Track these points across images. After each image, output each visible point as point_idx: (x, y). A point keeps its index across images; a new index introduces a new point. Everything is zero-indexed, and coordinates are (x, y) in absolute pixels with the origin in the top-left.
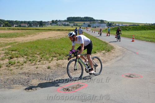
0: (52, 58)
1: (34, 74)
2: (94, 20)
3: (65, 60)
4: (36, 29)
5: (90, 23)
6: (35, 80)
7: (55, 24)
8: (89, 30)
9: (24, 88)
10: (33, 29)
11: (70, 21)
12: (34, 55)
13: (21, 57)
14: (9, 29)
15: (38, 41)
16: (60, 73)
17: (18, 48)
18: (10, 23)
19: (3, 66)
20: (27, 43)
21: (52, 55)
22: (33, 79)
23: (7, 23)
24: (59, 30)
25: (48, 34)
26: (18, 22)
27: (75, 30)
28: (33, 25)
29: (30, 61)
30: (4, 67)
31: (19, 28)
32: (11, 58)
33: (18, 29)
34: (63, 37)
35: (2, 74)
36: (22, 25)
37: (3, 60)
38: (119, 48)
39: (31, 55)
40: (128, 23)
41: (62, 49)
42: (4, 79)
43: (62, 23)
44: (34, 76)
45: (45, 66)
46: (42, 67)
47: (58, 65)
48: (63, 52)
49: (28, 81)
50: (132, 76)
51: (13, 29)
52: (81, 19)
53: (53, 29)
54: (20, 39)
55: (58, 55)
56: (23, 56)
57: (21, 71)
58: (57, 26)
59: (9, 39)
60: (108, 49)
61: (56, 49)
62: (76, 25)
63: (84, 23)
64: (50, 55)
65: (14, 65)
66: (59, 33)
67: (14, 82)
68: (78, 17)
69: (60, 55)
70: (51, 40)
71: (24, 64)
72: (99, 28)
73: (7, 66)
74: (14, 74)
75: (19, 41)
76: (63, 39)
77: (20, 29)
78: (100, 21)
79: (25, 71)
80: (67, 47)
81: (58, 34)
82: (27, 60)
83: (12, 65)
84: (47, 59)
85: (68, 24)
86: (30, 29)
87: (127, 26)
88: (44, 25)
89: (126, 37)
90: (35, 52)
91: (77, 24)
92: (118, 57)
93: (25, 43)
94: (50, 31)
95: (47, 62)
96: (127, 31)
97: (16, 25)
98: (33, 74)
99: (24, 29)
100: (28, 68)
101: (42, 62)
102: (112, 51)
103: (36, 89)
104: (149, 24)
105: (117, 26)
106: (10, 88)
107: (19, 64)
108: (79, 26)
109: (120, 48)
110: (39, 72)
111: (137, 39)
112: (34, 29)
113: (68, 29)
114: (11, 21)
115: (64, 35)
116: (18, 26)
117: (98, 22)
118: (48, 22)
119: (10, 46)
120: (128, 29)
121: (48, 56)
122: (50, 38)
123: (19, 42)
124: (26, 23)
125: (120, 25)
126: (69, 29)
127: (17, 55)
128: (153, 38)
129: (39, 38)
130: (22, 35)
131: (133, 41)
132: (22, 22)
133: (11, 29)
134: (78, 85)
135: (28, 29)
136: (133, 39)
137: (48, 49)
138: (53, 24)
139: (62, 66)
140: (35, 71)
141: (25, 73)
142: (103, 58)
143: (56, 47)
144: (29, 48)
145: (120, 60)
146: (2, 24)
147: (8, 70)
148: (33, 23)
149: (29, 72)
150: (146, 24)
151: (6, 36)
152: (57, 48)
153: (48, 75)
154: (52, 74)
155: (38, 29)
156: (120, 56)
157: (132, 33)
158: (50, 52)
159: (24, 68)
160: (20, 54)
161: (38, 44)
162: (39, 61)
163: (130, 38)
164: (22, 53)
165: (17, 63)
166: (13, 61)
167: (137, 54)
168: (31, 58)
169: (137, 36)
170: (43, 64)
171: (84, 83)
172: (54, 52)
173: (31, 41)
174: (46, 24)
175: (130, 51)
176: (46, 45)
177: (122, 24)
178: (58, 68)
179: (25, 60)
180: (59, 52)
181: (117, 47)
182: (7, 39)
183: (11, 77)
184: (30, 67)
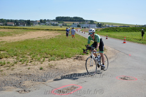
1: (27, 75)
2: (84, 21)
3: (57, 61)
4: (24, 29)
5: (79, 24)
6: (27, 81)
7: (43, 24)
8: (79, 31)
9: (16, 89)
10: (20, 29)
11: (59, 20)
12: (24, 56)
13: (10, 57)
15: (26, 41)
17: (6, 48)
20: (15, 43)
21: (43, 56)
22: (25, 80)
24: (48, 30)
25: (36, 34)
26: (3, 21)
28: (20, 24)
33: (4, 28)
34: (53, 38)
36: (9, 23)
38: (111, 49)
40: (119, 24)
41: (53, 50)
43: (50, 23)
44: (26, 77)
45: (37, 67)
46: (34, 67)
48: (54, 53)
49: (20, 83)
50: (126, 78)
52: (71, 19)
53: (42, 28)
54: (7, 39)
55: (49, 55)
56: (12, 57)
57: (12, 72)
62: (65, 25)
63: (74, 24)
64: (41, 55)
65: (4, 66)
66: (48, 33)
67: (6, 83)
68: (68, 17)
69: (51, 56)
70: (40, 40)
71: (15, 65)
74: (5, 75)
76: (52, 39)
77: (7, 28)
78: (89, 22)
79: (16, 71)
80: (58, 47)
82: (17, 60)
83: (1, 65)
84: (39, 60)
86: (17, 29)
89: (117, 38)
90: (25, 52)
91: (66, 24)
92: (110, 58)
93: (13, 43)
94: (38, 30)
95: (39, 63)
96: (117, 32)
98: (25, 75)
99: (11, 28)
100: (19, 68)
101: (33, 62)
102: (105, 52)
103: (30, 91)
104: (140, 25)
105: (107, 27)
108: (68, 26)
109: (112, 49)
110: (31, 73)
111: (128, 40)
112: (22, 29)
113: (57, 29)
115: (53, 35)
116: (3, 25)
117: (87, 22)
118: (36, 21)
120: (118, 30)
121: (39, 57)
122: (39, 37)
123: (7, 42)
124: (13, 22)
125: (110, 26)
126: (58, 29)
127: (6, 55)
128: (145, 40)
129: (27, 38)
130: (9, 35)
131: (124, 43)
132: (8, 21)
134: (73, 87)
135: (15, 29)
137: (39, 49)
138: (41, 24)
139: (55, 67)
140: (27, 72)
141: (16, 75)
143: (47, 47)
144: (18, 47)
145: (113, 61)
148: (20, 21)
149: (21, 73)
150: (137, 25)
152: (48, 49)
153: (41, 76)
155: (26, 29)
156: (113, 57)
157: (122, 34)
158: (41, 53)
159: (15, 69)
160: (9, 54)
161: (27, 44)
162: (30, 62)
163: (121, 39)
164: (11, 53)
165: (8, 63)
166: (3, 62)
167: (130, 55)
168: (22, 59)
169: (128, 38)
170: (34, 65)
171: (78, 85)
172: (45, 52)
173: (19, 40)
174: (33, 23)
175: (123, 52)
176: (35, 45)
177: (112, 25)
178: (51, 69)
179: (16, 61)
180: (51, 53)
181: (109, 49)
183: (1, 78)
184: (21, 68)
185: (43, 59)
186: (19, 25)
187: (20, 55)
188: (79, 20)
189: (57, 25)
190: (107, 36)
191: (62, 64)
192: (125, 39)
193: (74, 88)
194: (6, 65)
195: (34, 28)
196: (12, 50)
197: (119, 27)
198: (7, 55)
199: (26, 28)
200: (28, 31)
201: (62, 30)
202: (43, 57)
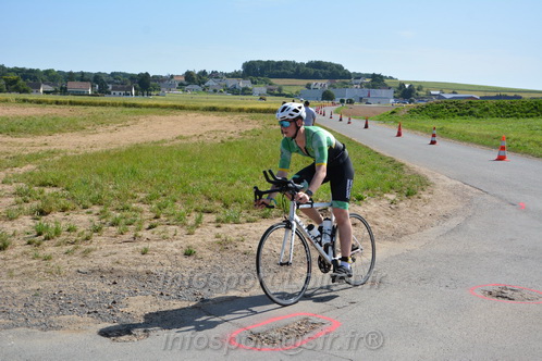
0: (197, 215)
1: (136, 276)
2: (347, 75)
3: (247, 226)
4: (125, 105)
5: (330, 86)
6: (139, 296)
7: (197, 87)
8: (328, 114)
10: (114, 105)
11: (256, 75)
12: (127, 204)
13: (79, 208)
14: (24, 101)
15: (136, 151)
17: (64, 174)
18: (24, 77)
19: (15, 240)
20: (95, 156)
21: (196, 205)
22: (131, 294)
23: (13, 76)
24: (213, 109)
25: (172, 123)
26: (54, 77)
28: (113, 89)
30: (18, 247)
31: (61, 98)
32: (42, 213)
33: (57, 103)
34: (231, 138)
35: (15, 273)
36: (72, 86)
37: (11, 219)
38: (449, 182)
39: (115, 203)
40: (480, 87)
41: (232, 184)
42: (22, 291)
43: (223, 83)
44: (134, 281)
45: (173, 247)
46: (165, 248)
48: (237, 196)
49: (114, 302)
50: (509, 293)
51: (39, 102)
52: (298, 70)
53: (192, 104)
54: (68, 142)
55: (217, 204)
56: (85, 208)
57: (85, 264)
59: (25, 140)
60: (409, 187)
61: (209, 183)
62: (276, 92)
63: (308, 86)
64: (187, 203)
65: (58, 240)
66: (215, 123)
67: (62, 303)
68: (287, 63)
69: (226, 206)
70: (187, 145)
71: (96, 238)
72: (364, 105)
73: (29, 243)
74: (59, 272)
75: (63, 148)
76: (230, 145)
77: (65, 103)
78: (368, 80)
79: (99, 261)
80: (251, 174)
81: (209, 123)
82: (104, 221)
83: (47, 238)
84: (180, 221)
85: (245, 89)
86: (103, 105)
87: (472, 98)
88: (155, 90)
89: (472, 142)
90: (131, 192)
91: (280, 90)
92: (446, 217)
93: (86, 156)
94: (178, 112)
95: (181, 231)
96: (474, 120)
97: (50, 88)
98: (132, 275)
99: (80, 104)
100: (110, 250)
101: (160, 229)
102: (425, 195)
103: (147, 335)
105: (435, 99)
106: (47, 327)
107: (73, 236)
108: (287, 96)
109: (454, 182)
110: (152, 269)
111: (515, 150)
112: (120, 105)
113: (246, 107)
114: (31, 71)
115: (233, 128)
116: (54, 92)
117: (361, 81)
118: (172, 76)
119: (30, 167)
120: (477, 110)
121: (180, 208)
122: (180, 137)
123: (65, 152)
124: (88, 80)
125: (448, 96)
126: (251, 106)
127: (62, 202)
129: (140, 138)
130: (73, 127)
131: (501, 158)
132: (70, 76)
133: (30, 102)
134: (305, 321)
135: (95, 105)
136: (502, 149)
137: (181, 182)
138: (189, 87)
139: (239, 248)
140: (137, 265)
141: (100, 273)
142: (389, 221)
143: (209, 174)
144: (105, 174)
145: (458, 228)
147: (36, 257)
148: (111, 79)
149: (116, 267)
151: (12, 128)
152: (213, 179)
155: (134, 105)
156: (456, 213)
157: (494, 126)
158: (187, 194)
159: (95, 253)
160: (73, 198)
161: (139, 161)
162: (150, 228)
163: (488, 146)
164: (81, 193)
165: (68, 230)
166: (52, 225)
167: (523, 207)
168: (118, 214)
169: (514, 140)
170: (164, 238)
171: (327, 314)
172: (204, 193)
173: (108, 148)
174: (161, 84)
175: (494, 196)
176: (168, 165)
177: (454, 93)
178: (225, 253)
179: (97, 223)
180: (224, 194)
181: (443, 181)
182: (18, 140)
183: (47, 283)
184: (117, 250)
185: (194, 214)
186: (109, 93)
187: (113, 203)
188: (328, 71)
189: (246, 92)
190: (435, 132)
192: (506, 144)
193: (309, 325)
194: (62, 238)
195: (162, 103)
196: (85, 183)
197: (481, 98)
198: (68, 202)
199: (133, 102)
200: (142, 113)
201: (266, 111)
202: (196, 210)
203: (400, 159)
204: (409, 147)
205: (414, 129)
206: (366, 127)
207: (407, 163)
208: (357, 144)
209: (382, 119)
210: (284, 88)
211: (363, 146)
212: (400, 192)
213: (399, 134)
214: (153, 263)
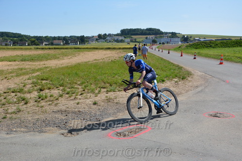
0: (99, 89)
1: (74, 113)
2: (162, 33)
3: (118, 92)
4: (75, 48)
5: (155, 38)
6: (76, 120)
7: (103, 40)
8: (154, 49)
9: (60, 131)
10: (71, 48)
11: (126, 34)
12: (73, 86)
13: (55, 88)
14: (37, 48)
15: (78, 66)
16: (111, 111)
17: (50, 75)
18: (37, 39)
19: (30, 100)
20: (63, 68)
21: (99, 85)
22: (72, 119)
23: (33, 39)
24: (109, 48)
25: (93, 55)
26: (49, 39)
27: (133, 48)
28: (71, 42)
29: (68, 94)
30: (32, 103)
31: (51, 47)
32: (41, 90)
33: (49, 49)
34: (115, 59)
35: (30, 112)
36: (55, 42)
37: (30, 93)
38: (200, 73)
39: (69, 86)
40: (215, 36)
41: (114, 77)
42: (32, 119)
43: (113, 38)
44: (74, 114)
45: (89, 101)
46: (86, 102)
47: (109, 100)
48: (115, 81)
49: (66, 122)
50: (218, 115)
51: (43, 49)
52: (142, 32)
53: (101, 47)
54: (53, 63)
55: (108, 85)
56: (57, 88)
57: (56, 109)
58: (106, 43)
59: (37, 63)
60: (183, 75)
61: (105, 77)
62: (134, 41)
63: (147, 38)
64: (96, 85)
65: (46, 100)
66: (109, 54)
67: (47, 123)
68: (138, 29)
69: (111, 85)
70: (97, 63)
71: (60, 99)
72: (169, 44)
73: (36, 101)
74: (46, 112)
76: (114, 62)
77: (52, 49)
78: (170, 35)
79: (61, 107)
80: (122, 73)
82: (63, 92)
83: (42, 99)
84: (93, 91)
85: (122, 40)
86: (67, 48)
87: (212, 40)
88: (87, 42)
89: (210, 58)
90: (75, 81)
91: (135, 40)
92: (197, 87)
93: (59, 68)
94: (95, 50)
95: (92, 95)
96: (212, 49)
97: (47, 43)
99: (58, 49)
100: (65, 103)
101: (85, 95)
102: (189, 79)
103: (78, 134)
105: (197, 41)
106: (41, 132)
107: (52, 99)
108: (138, 42)
109: (202, 73)
110: (81, 110)
111: (227, 60)
112: (73, 48)
113: (122, 47)
114: (40, 37)
115: (116, 55)
116: (48, 45)
117: (167, 35)
118: (93, 36)
120: (213, 45)
121: (93, 86)
122: (96, 60)
123: (51, 67)
124: (61, 39)
125: (202, 40)
126: (124, 47)
127: (49, 86)
129: (80, 61)
130: (55, 57)
131: (221, 63)
132: (55, 38)
133: (39, 49)
135: (64, 49)
136: (222, 60)
137: (94, 77)
138: (100, 40)
139: (114, 101)
140: (75, 109)
141: (61, 112)
142: (174, 89)
143: (105, 74)
144: (66, 75)
145: (201, 91)
146: (27, 41)
147: (38, 106)
148: (70, 38)
149: (67, 109)
151: (32, 59)
152: (107, 75)
153: (94, 114)
154: (100, 112)
155: (78, 48)
156: (201, 85)
157: (220, 51)
158: (96, 81)
159: (60, 104)
160: (53, 84)
161: (79, 69)
162: (81, 95)
163: (217, 59)
164: (56, 82)
165: (50, 96)
166: (44, 95)
167: (228, 82)
168: (69, 90)
169: (228, 56)
170: (86, 98)
172: (103, 81)
173: (68, 65)
174: (89, 40)
175: (217, 78)
176: (90, 70)
177: (204, 38)
178: (109, 103)
179: (61, 92)
180: (110, 81)
181: (197, 73)
182: (34, 63)
183: (41, 116)
184: (68, 103)
185: (98, 89)
186: (69, 44)
188: (154, 32)
190: (196, 54)
191: (124, 96)
195: (89, 47)
197: (215, 40)
198: (51, 86)
200: (81, 51)
201: (129, 48)
202: (99, 87)
203: (181, 65)
204: (185, 60)
205: (187, 53)
206: (169, 53)
207: (184, 67)
208: (165, 60)
209: (175, 50)
210: (137, 39)
211: (167, 61)
212: (180, 78)
213: (182, 56)
214: (81, 108)
